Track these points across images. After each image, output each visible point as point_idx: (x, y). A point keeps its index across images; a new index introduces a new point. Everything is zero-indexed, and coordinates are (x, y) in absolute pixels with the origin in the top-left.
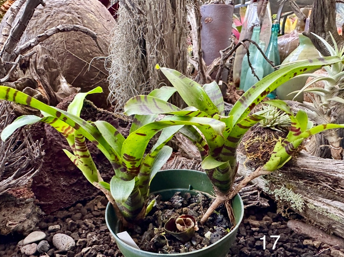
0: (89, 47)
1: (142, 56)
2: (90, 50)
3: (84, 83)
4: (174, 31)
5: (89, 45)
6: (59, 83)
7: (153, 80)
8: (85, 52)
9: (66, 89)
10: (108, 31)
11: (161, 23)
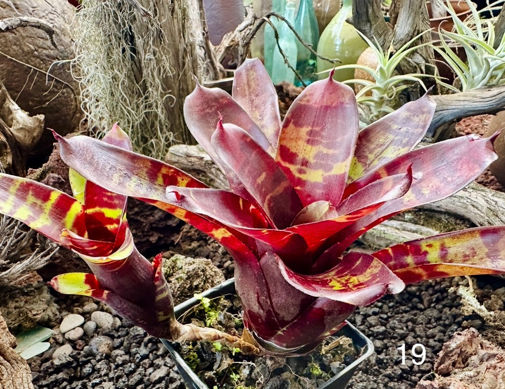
0: (30, 40)
1: (132, 56)
2: (33, 45)
3: (33, 101)
4: (175, 16)
5: (31, 37)
6: (10, 112)
7: (155, 93)
8: (26, 50)
9: (24, 120)
10: (53, 7)
11: (155, 6)
